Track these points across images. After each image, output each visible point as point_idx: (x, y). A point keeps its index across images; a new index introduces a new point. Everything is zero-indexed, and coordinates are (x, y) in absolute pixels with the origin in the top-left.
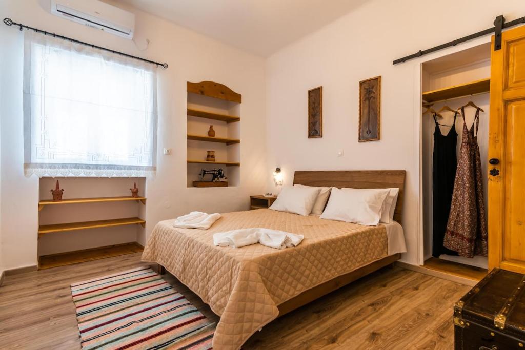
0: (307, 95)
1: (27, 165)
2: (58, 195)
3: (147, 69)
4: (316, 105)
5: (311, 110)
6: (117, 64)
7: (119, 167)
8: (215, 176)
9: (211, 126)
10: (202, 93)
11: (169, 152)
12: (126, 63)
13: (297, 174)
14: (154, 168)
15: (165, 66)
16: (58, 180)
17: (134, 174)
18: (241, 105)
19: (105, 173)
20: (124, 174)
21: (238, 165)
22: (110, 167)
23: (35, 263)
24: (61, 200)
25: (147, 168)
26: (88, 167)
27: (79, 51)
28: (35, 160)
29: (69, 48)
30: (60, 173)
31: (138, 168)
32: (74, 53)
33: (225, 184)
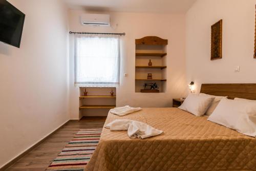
0: (210, 29)
1: (75, 83)
2: (86, 94)
3: (116, 38)
4: (217, 35)
5: (213, 39)
6: (104, 39)
7: (105, 83)
8: (152, 87)
9: (150, 60)
10: (143, 43)
11: (126, 75)
12: (107, 37)
13: (203, 85)
14: (119, 83)
15: (124, 34)
16: (85, 88)
17: (110, 86)
18: (167, 46)
19: (99, 86)
20: (106, 86)
21: (166, 80)
22: (101, 83)
23: (78, 118)
24: (86, 96)
25: (116, 83)
26: (93, 83)
27: (90, 37)
28: (78, 81)
29: (87, 37)
30: (87, 86)
31: (112, 83)
32: (89, 38)
33: (158, 91)
